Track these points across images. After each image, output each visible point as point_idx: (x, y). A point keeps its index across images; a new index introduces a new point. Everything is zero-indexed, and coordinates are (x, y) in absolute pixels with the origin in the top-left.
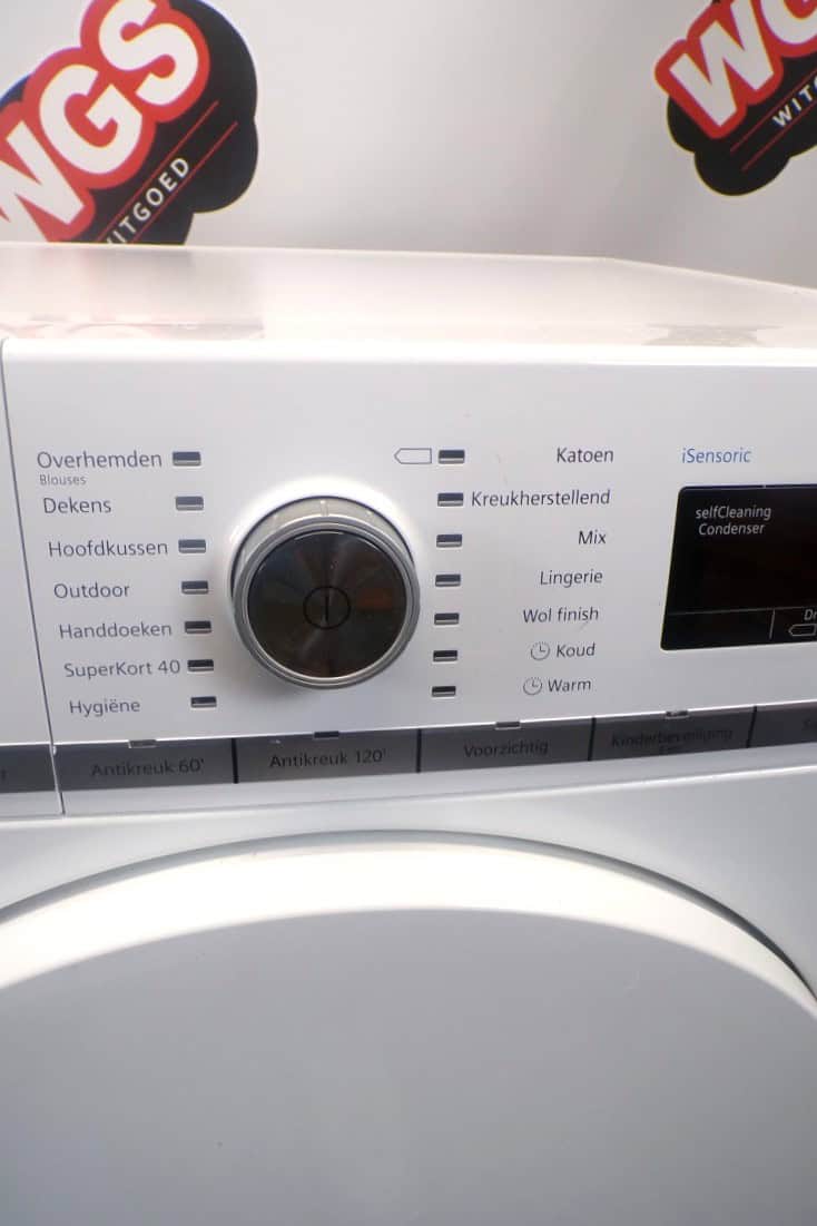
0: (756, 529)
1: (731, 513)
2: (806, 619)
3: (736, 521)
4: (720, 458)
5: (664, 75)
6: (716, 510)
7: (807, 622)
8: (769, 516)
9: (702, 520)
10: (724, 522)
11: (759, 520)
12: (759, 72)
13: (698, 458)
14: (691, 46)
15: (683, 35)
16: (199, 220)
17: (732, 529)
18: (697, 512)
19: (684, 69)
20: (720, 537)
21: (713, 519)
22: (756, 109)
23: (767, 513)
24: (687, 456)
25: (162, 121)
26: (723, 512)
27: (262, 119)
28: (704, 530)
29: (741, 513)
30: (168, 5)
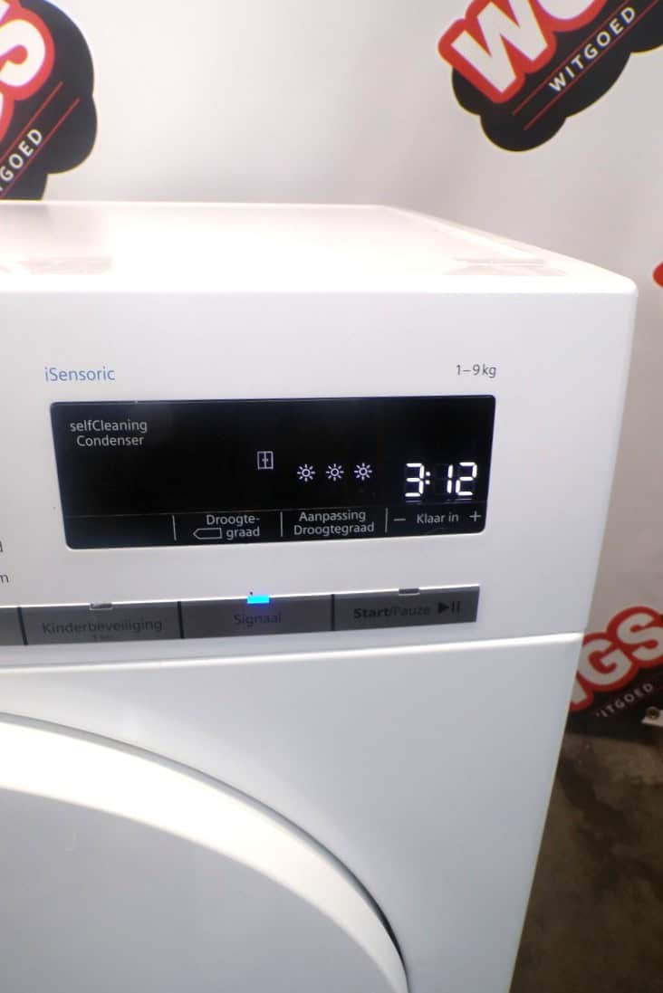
0: (135, 441)
1: (106, 426)
2: (208, 523)
3: (112, 434)
4: (83, 376)
5: (446, 49)
6: (90, 424)
7: (210, 526)
8: (146, 429)
9: (78, 433)
10: (102, 434)
11: (136, 433)
12: (534, 45)
13: (62, 376)
14: (469, 24)
15: (462, 16)
16: (54, 180)
17: (112, 441)
18: (71, 425)
19: (464, 44)
20: (98, 448)
21: (88, 432)
22: (533, 77)
23: (144, 427)
24: (49, 374)
25: (18, 99)
26: (98, 425)
27: (99, 96)
28: (82, 441)
29: (116, 427)
30: (18, 4)
